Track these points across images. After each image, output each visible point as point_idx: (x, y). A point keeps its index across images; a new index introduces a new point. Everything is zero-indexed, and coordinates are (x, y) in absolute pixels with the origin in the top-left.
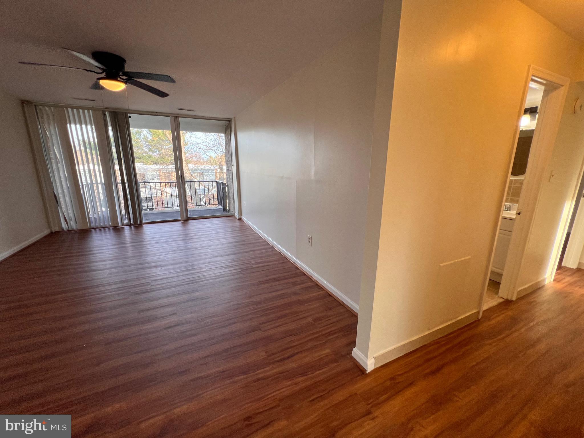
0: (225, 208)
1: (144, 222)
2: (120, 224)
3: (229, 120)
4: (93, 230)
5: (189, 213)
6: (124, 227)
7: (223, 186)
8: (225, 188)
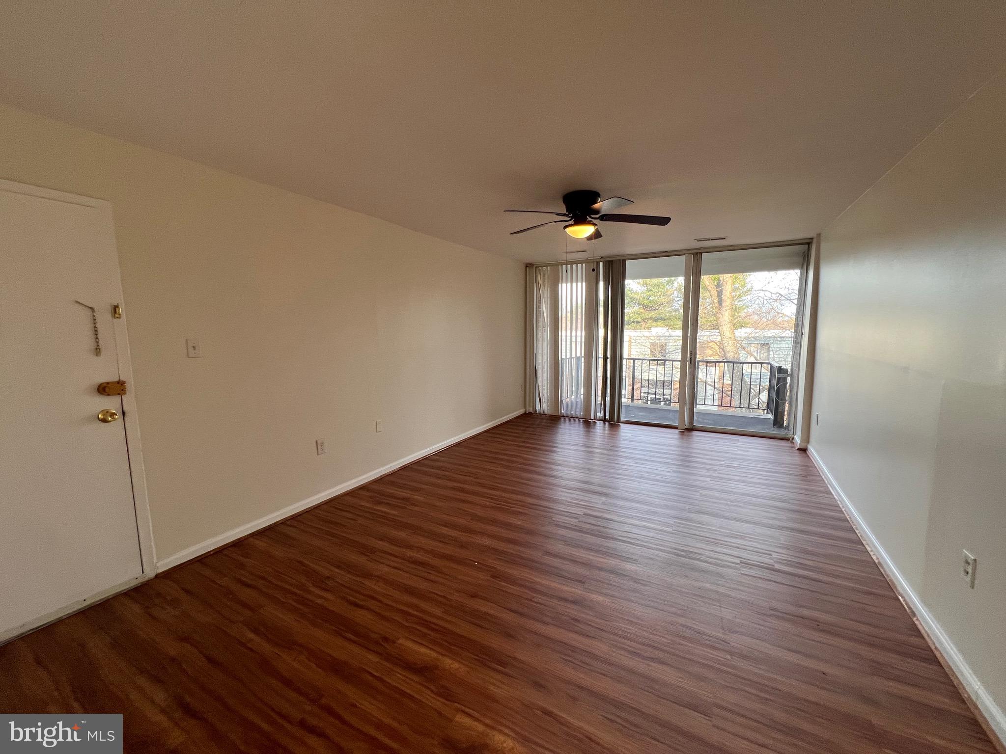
0: (779, 419)
1: (622, 419)
2: (592, 417)
3: (808, 241)
4: (562, 419)
5: (695, 418)
6: (596, 421)
7: (781, 376)
8: (785, 379)
